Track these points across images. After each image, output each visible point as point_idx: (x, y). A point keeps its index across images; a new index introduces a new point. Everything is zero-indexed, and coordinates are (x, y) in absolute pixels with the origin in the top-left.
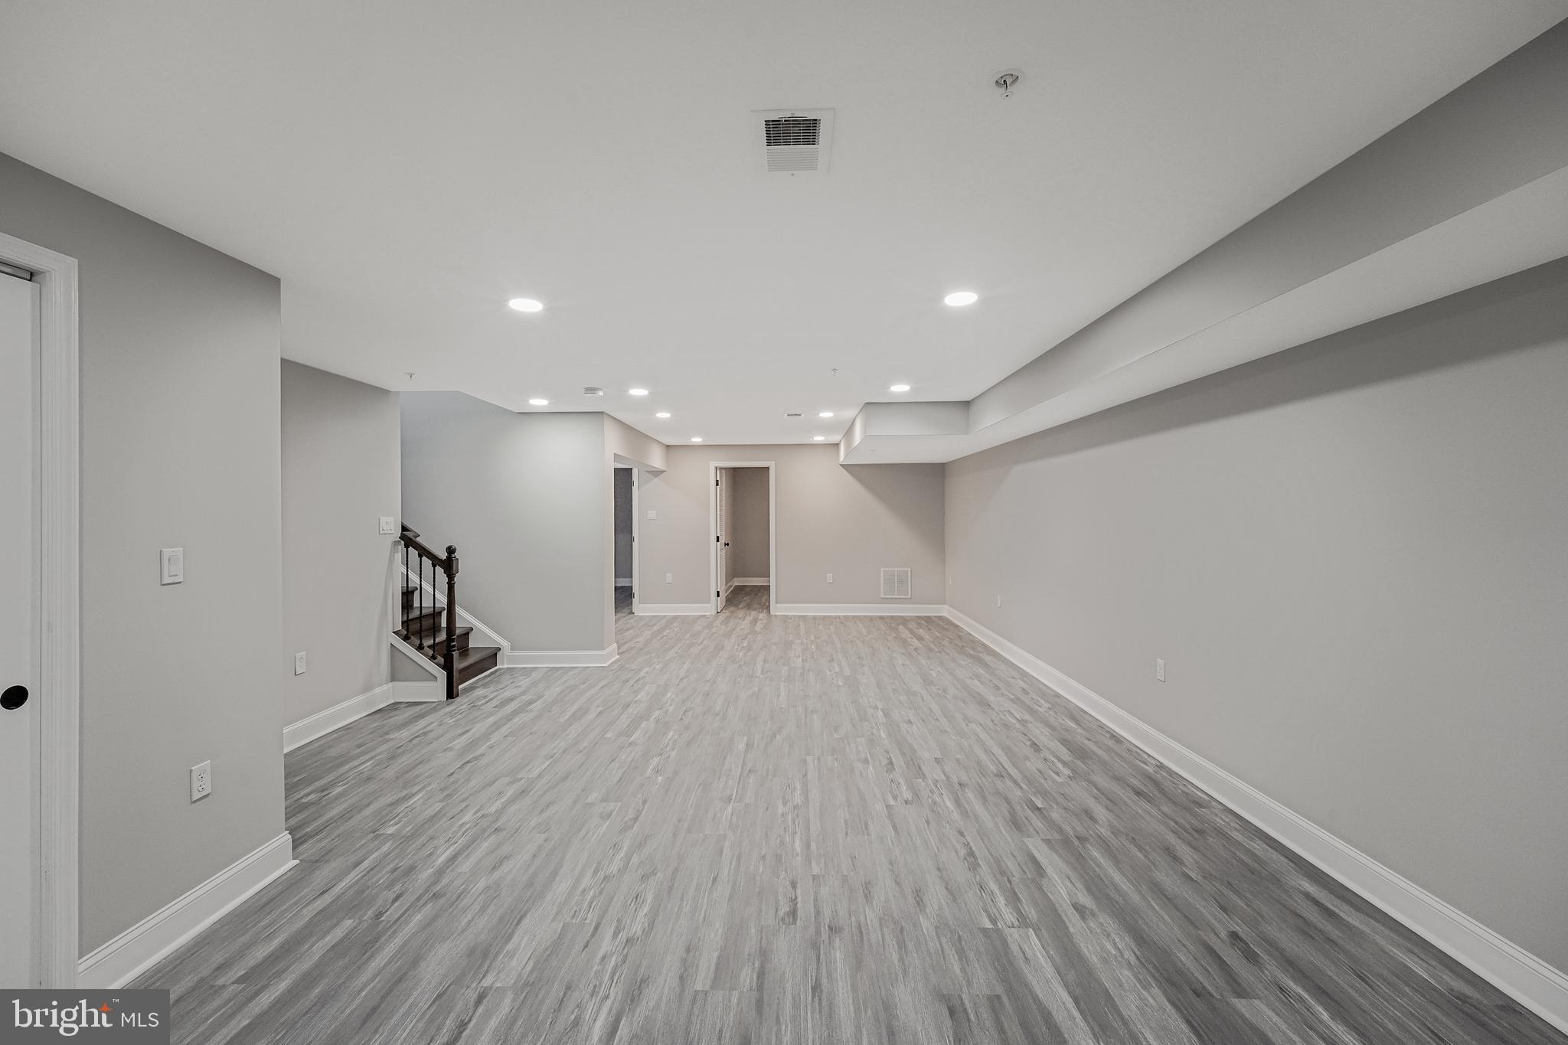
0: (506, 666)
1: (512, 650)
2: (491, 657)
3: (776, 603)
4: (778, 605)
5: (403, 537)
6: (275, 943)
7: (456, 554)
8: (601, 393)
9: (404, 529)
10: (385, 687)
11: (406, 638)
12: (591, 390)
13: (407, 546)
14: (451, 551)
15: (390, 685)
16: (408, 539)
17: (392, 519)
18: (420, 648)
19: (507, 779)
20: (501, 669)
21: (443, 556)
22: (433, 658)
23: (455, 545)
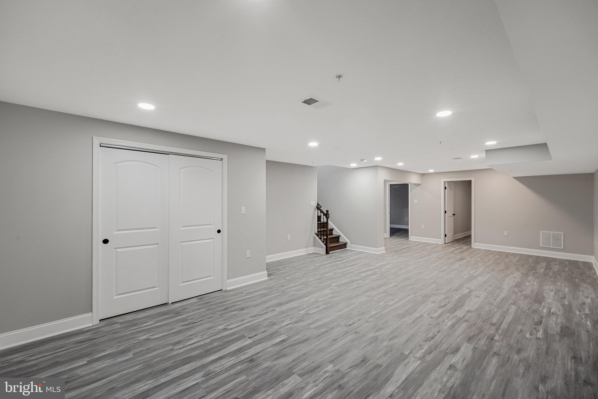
0: (349, 249)
1: (351, 244)
2: (344, 245)
3: (474, 242)
4: (475, 243)
5: (317, 207)
6: (254, 290)
7: (329, 213)
8: (366, 161)
9: (318, 205)
10: (312, 248)
11: (318, 235)
12: (362, 160)
13: (318, 210)
14: (327, 211)
15: (313, 247)
16: (318, 208)
17: (314, 202)
18: (320, 239)
19: (320, 275)
20: (347, 249)
21: (326, 213)
22: (323, 242)
23: (328, 210)
